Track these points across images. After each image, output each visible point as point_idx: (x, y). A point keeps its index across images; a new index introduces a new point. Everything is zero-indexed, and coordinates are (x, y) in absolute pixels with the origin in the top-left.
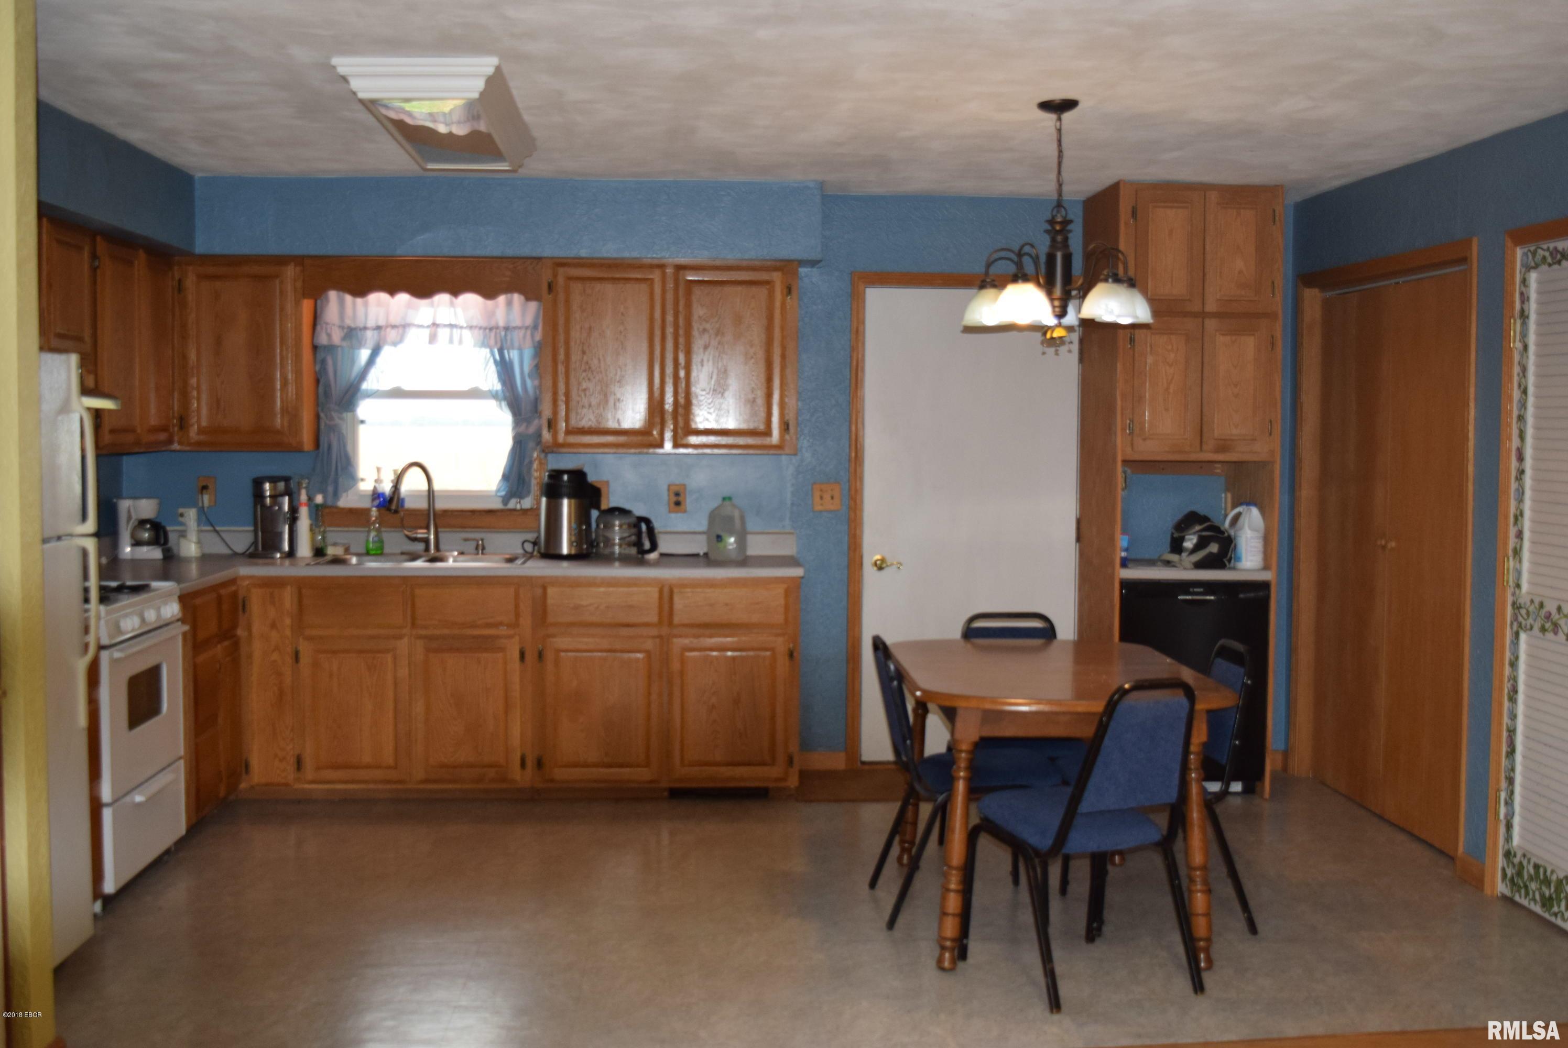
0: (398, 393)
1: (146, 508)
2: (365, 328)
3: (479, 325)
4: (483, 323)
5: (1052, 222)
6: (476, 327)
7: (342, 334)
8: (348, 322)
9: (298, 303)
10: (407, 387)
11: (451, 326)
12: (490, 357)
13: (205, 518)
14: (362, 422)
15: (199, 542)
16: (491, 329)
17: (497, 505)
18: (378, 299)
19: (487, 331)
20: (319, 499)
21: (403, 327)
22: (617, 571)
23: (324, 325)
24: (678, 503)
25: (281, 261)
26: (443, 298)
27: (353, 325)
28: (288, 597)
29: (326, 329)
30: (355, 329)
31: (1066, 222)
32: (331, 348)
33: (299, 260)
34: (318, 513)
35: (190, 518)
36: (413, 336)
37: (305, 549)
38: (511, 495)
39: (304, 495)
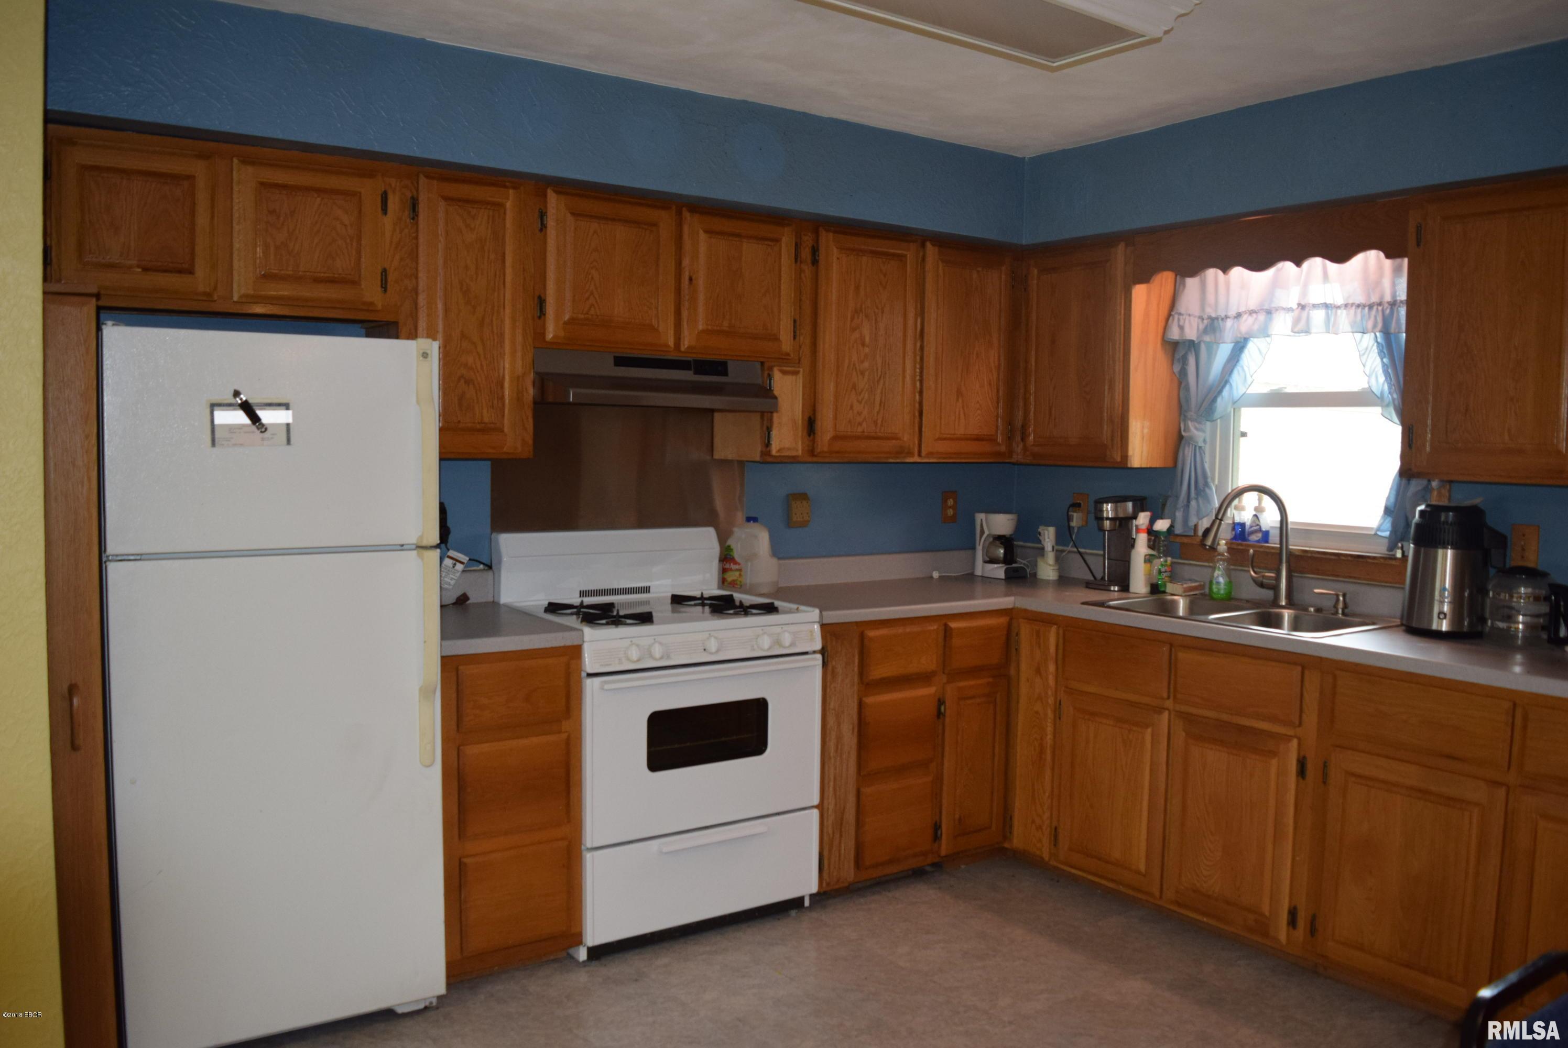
0: (1277, 399)
1: (1002, 523)
2: (1227, 317)
3: (1357, 302)
4: (1360, 299)
6: (1352, 304)
7: (1201, 327)
8: (1210, 309)
9: (1127, 291)
11: (1326, 306)
12: (1373, 345)
14: (1244, 434)
16: (1371, 307)
19: (1367, 309)
20: (1162, 525)
21: (1266, 312)
23: (1176, 316)
25: (1107, 241)
26: (1316, 264)
27: (1213, 315)
28: (1052, 637)
29: (1179, 320)
30: (1217, 318)
32: (1192, 346)
33: (1128, 236)
34: (1157, 541)
35: (1048, 536)
36: (1282, 324)
37: (1139, 584)
38: (1398, 537)
39: (1143, 519)
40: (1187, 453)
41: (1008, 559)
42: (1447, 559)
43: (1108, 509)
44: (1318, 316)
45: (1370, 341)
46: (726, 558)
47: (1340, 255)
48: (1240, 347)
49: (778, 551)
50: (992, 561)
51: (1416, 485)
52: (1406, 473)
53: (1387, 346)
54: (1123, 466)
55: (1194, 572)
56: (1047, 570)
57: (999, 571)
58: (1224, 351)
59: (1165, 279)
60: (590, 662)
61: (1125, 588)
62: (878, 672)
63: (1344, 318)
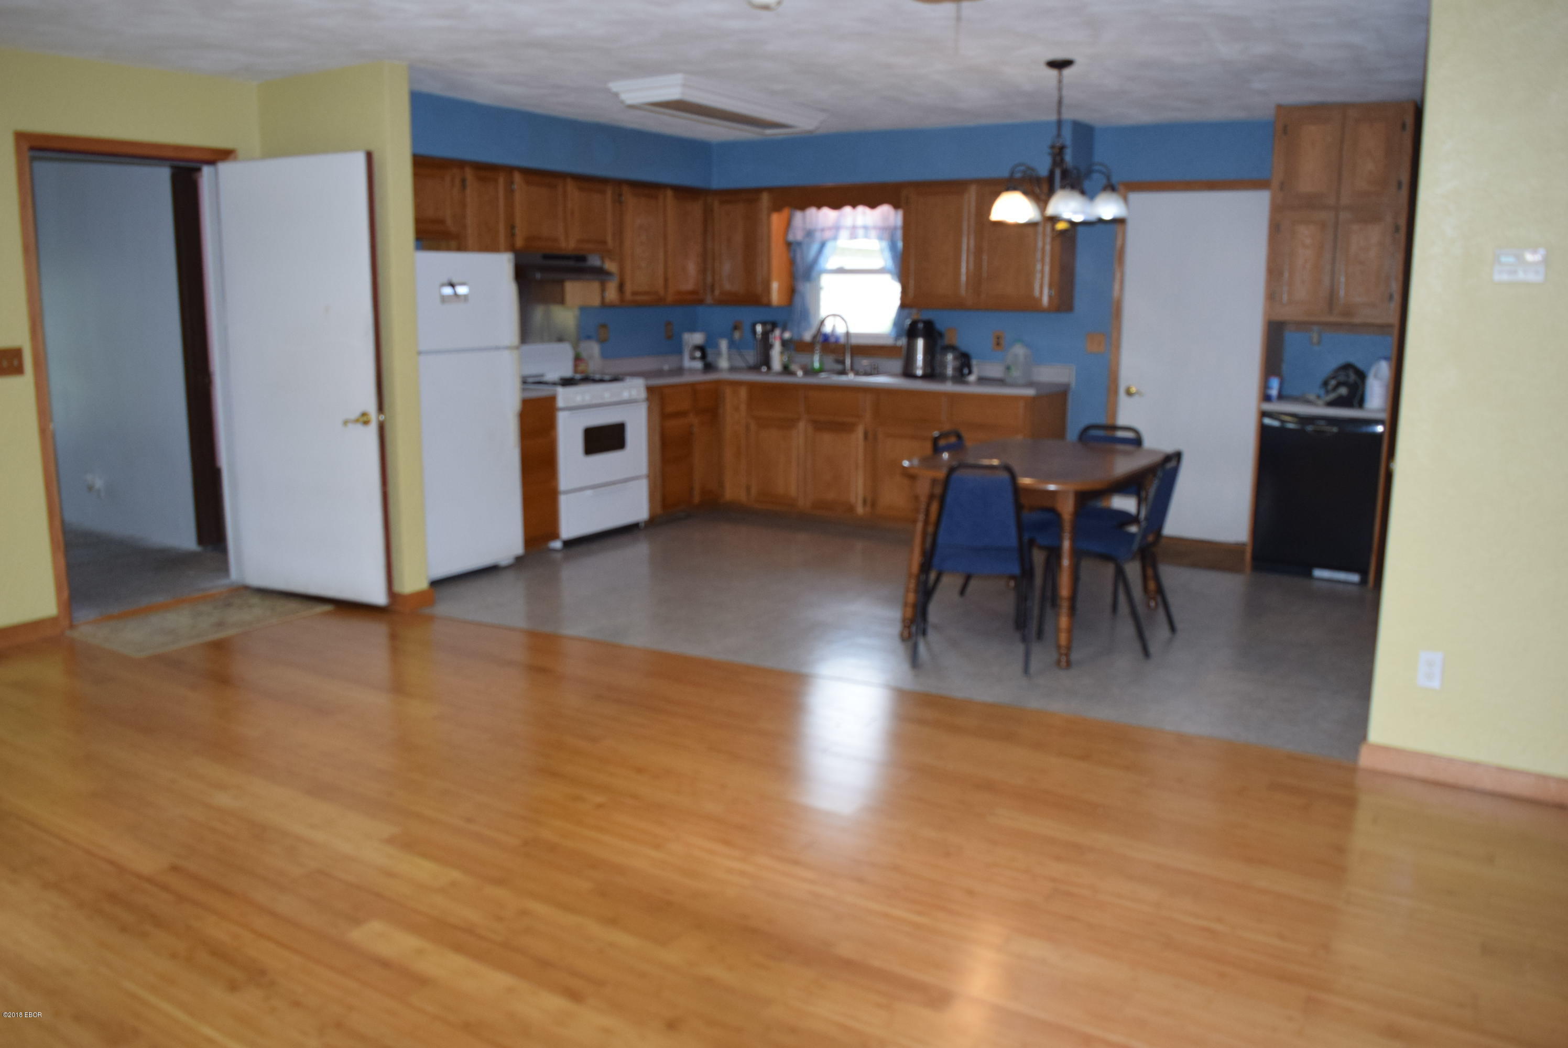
0: (841, 271)
1: (697, 338)
5: (1052, 147)
7: (804, 235)
8: (808, 226)
9: (769, 216)
10: (847, 267)
12: (887, 247)
13: (732, 344)
14: (823, 288)
15: (730, 358)
16: (885, 229)
17: (890, 342)
18: (812, 212)
19: (883, 229)
20: (787, 335)
21: (837, 228)
22: (948, 387)
23: (791, 230)
24: (998, 344)
25: (758, 191)
26: (861, 209)
27: (810, 230)
28: (743, 393)
29: (794, 231)
30: (812, 231)
31: (1062, 148)
32: (799, 244)
33: (770, 190)
34: (785, 343)
35: (724, 344)
36: (844, 234)
37: (777, 364)
38: (898, 337)
39: (777, 332)
40: (797, 299)
41: (704, 357)
42: (920, 343)
43: (759, 328)
44: (861, 232)
45: (885, 245)
46: (578, 359)
47: (873, 205)
48: (823, 245)
49: (604, 355)
50: (693, 358)
51: (906, 311)
52: (904, 306)
53: (893, 247)
54: (768, 305)
55: (802, 358)
56: (724, 363)
57: (699, 365)
58: (815, 248)
59: (786, 212)
60: (560, 403)
61: (769, 368)
62: (670, 409)
63: (873, 233)
